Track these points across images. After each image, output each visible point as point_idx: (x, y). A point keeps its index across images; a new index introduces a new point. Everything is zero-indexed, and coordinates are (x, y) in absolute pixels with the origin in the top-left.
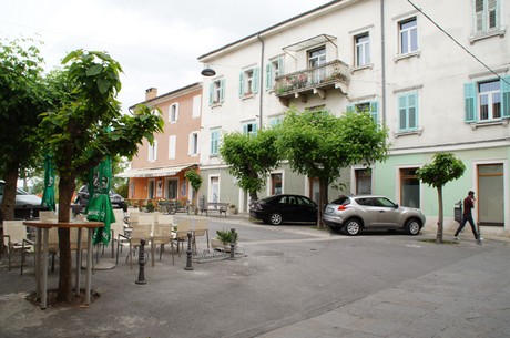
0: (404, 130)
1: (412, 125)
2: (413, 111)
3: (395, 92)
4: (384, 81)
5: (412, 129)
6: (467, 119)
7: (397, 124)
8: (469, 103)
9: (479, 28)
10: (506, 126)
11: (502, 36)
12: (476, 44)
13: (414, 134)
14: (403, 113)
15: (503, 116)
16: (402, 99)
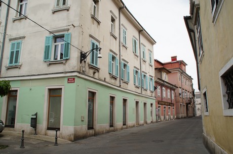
0: (11, 65)
1: (16, 62)
2: (17, 52)
3: (10, 40)
4: (5, 33)
5: (16, 64)
6: (45, 59)
7: (8, 61)
8: (47, 49)
9: (58, 5)
10: (64, 64)
11: (68, 10)
12: (56, 13)
13: (16, 67)
14: (12, 53)
15: (64, 58)
16: (13, 44)
